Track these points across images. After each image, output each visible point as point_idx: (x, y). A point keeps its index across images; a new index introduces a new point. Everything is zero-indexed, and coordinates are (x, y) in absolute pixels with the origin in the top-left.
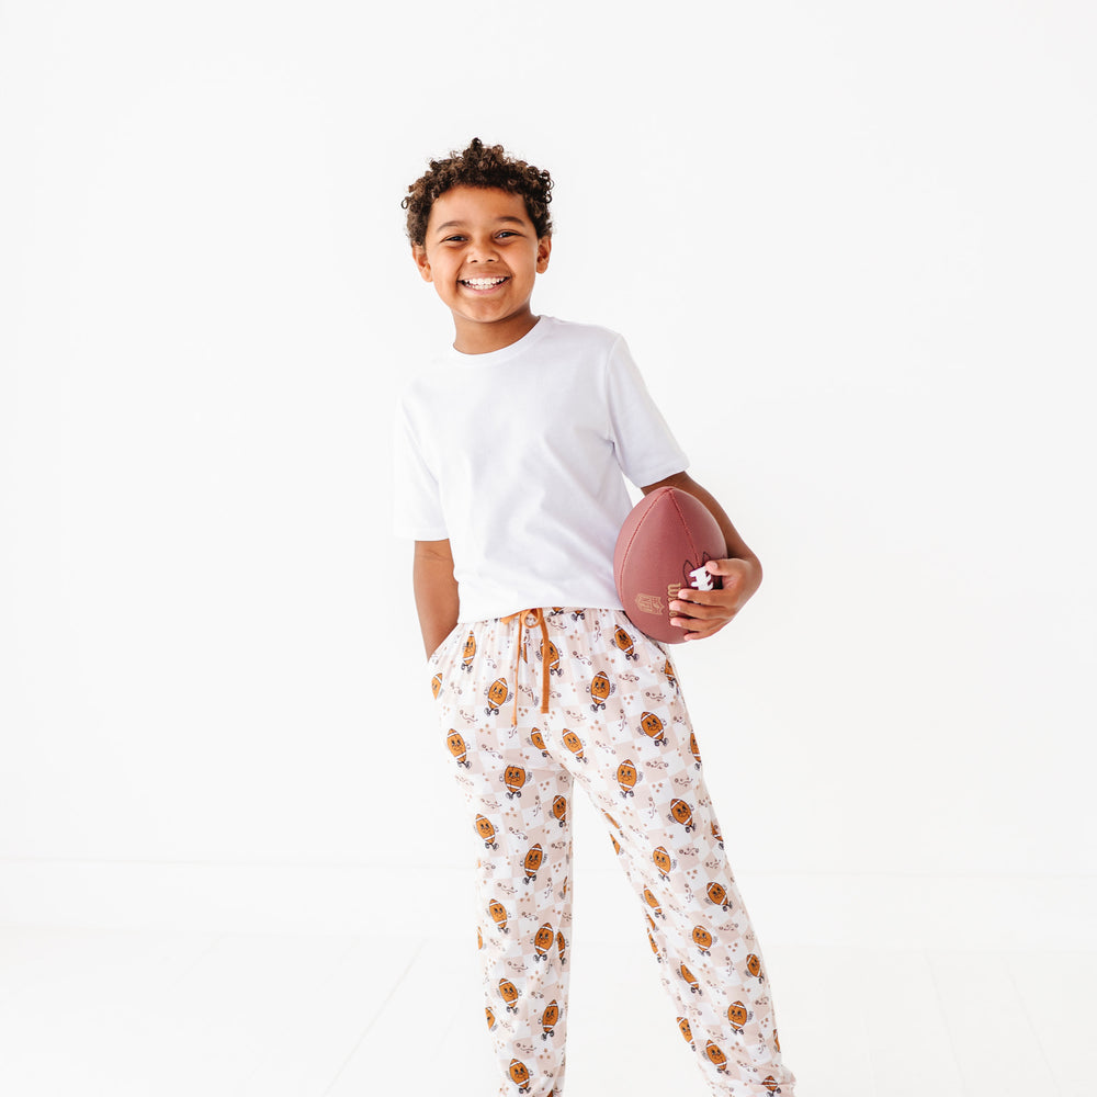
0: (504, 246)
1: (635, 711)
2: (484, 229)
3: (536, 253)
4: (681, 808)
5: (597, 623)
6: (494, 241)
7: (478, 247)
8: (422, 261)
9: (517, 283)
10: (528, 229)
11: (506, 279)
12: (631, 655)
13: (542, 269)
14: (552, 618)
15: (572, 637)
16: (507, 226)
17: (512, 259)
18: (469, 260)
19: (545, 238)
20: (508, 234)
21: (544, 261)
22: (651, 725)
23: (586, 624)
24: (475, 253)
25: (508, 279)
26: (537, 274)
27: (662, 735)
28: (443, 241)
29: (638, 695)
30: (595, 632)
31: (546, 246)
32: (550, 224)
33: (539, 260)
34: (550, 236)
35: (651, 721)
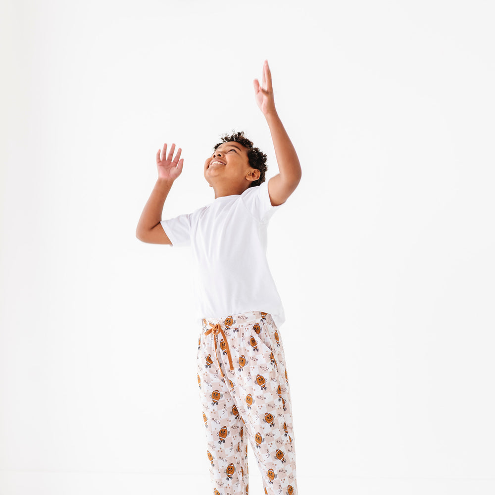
1: (254, 374)
4: (269, 417)
5: (243, 334)
12: (256, 349)
14: (226, 331)
15: (233, 339)
22: (260, 380)
23: (239, 334)
27: (264, 385)
29: (257, 367)
30: (242, 338)
35: (261, 379)
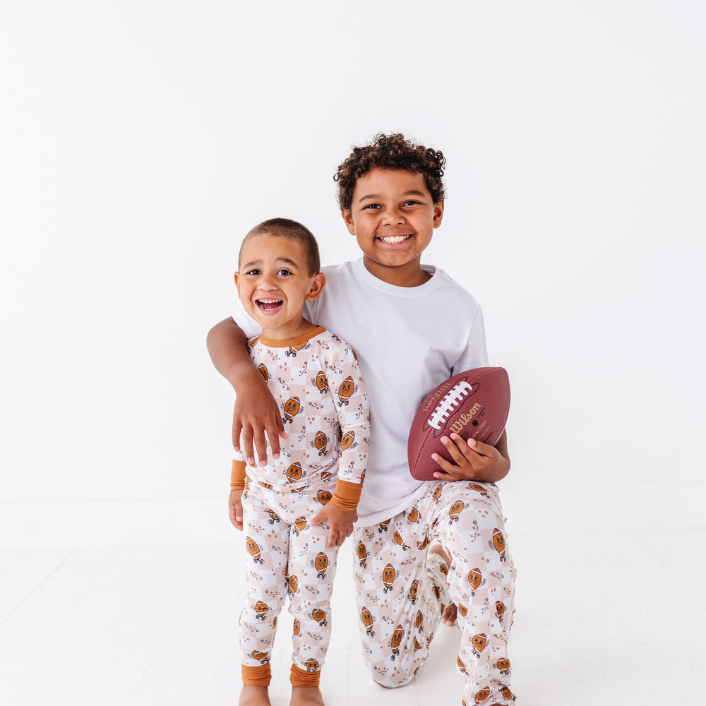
0: (409, 212)
2: (394, 200)
3: (433, 214)
6: (401, 208)
7: (390, 214)
8: (349, 219)
9: (420, 239)
10: (427, 198)
11: (411, 236)
13: (437, 225)
16: (411, 197)
17: (415, 221)
18: (384, 222)
19: (440, 203)
20: (412, 202)
21: (438, 219)
24: (388, 218)
25: (412, 236)
26: (434, 229)
28: (364, 208)
31: (440, 207)
32: (443, 192)
33: (435, 218)
34: (443, 201)
